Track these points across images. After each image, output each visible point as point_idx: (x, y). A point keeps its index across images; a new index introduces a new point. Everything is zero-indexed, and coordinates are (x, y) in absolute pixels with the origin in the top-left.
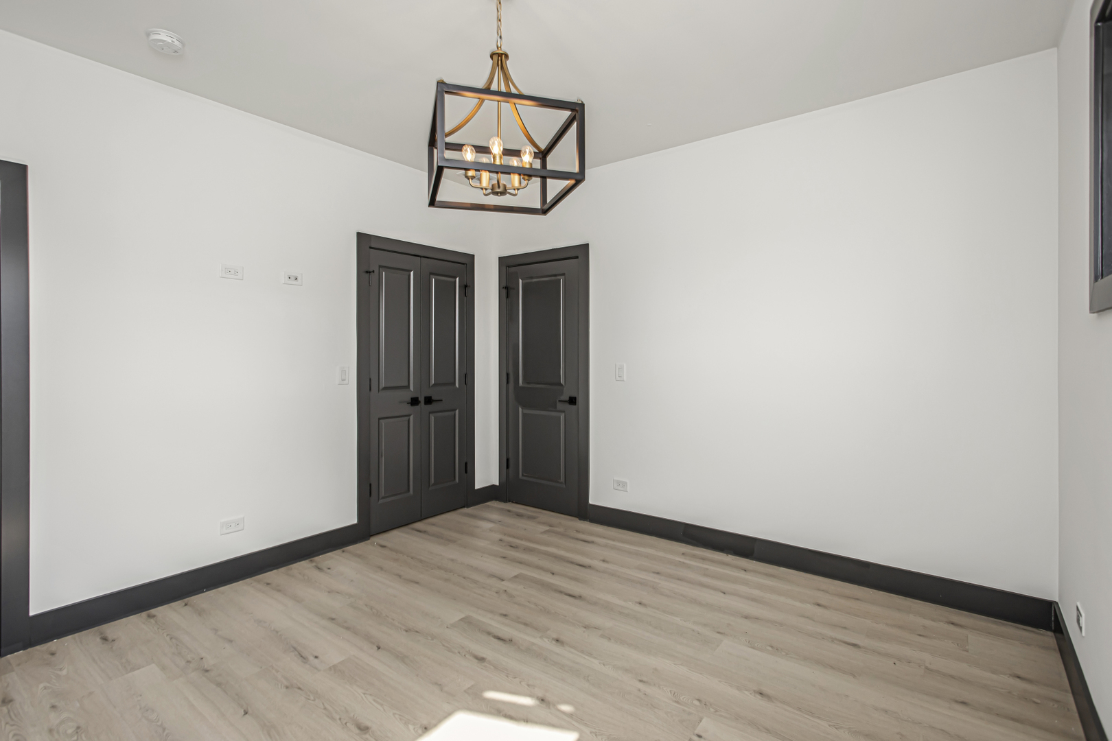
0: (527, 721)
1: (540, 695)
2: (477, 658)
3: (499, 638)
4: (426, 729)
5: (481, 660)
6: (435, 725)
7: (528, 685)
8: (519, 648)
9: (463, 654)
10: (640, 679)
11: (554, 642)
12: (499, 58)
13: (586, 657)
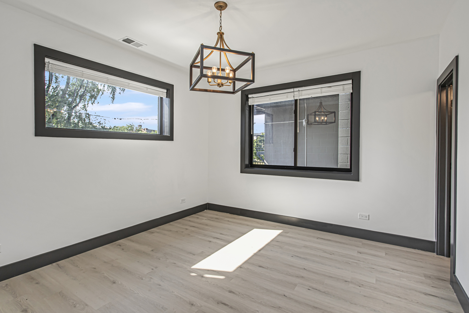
0: (208, 270)
1: (203, 279)
2: (233, 293)
3: (225, 304)
4: (240, 267)
5: (230, 292)
6: (238, 268)
7: (208, 282)
8: (213, 299)
9: (240, 294)
10: (160, 286)
11: (194, 303)
12: (221, 35)
13: (180, 295)
